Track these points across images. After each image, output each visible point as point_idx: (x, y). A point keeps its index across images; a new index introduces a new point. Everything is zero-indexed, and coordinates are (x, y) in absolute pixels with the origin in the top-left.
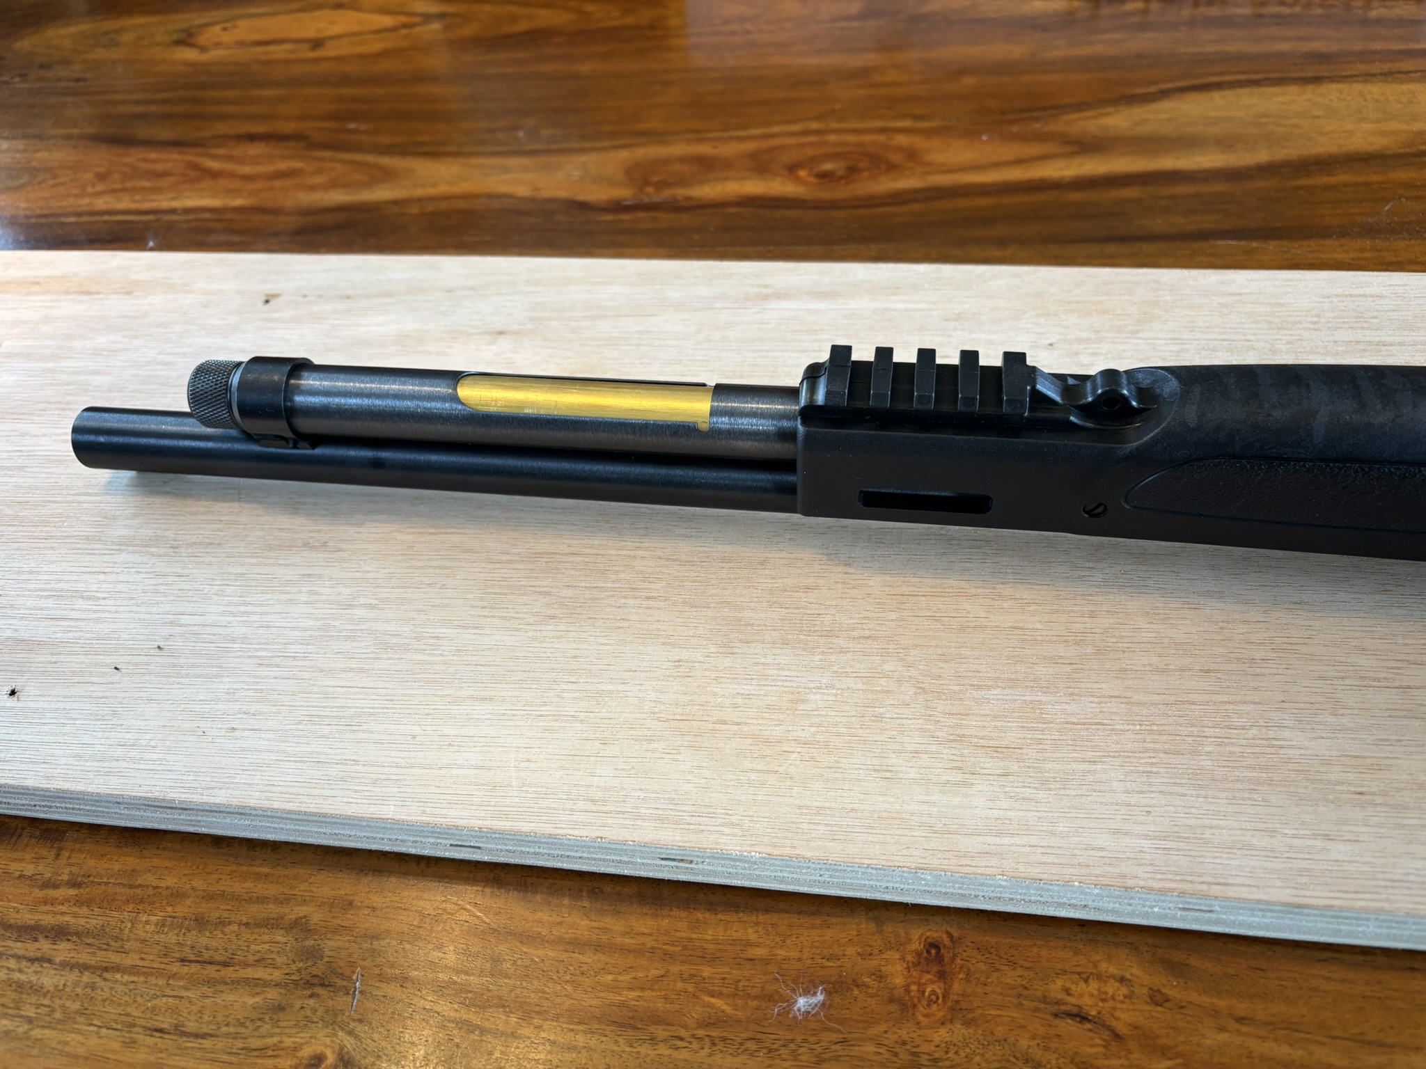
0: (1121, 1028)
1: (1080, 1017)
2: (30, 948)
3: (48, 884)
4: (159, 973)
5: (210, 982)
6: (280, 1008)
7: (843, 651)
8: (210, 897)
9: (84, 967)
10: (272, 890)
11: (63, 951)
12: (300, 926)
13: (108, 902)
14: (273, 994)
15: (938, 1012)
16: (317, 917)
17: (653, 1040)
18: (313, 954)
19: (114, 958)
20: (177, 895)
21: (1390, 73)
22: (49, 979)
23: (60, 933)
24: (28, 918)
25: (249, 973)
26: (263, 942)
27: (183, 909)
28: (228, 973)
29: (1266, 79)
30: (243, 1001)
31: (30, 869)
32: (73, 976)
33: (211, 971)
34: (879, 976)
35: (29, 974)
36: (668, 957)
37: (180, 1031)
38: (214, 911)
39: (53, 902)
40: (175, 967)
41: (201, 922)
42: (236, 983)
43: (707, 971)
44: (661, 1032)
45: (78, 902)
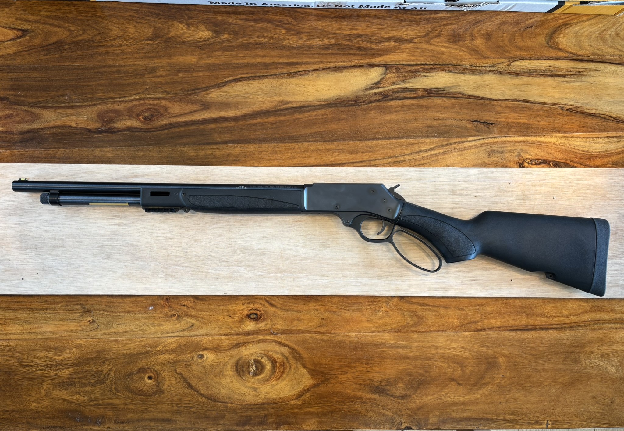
0: (189, 306)
1: (184, 306)
2: (43, 311)
3: (41, 302)
4: (64, 313)
5: (71, 313)
6: (82, 315)
7: (151, 262)
8: (67, 302)
9: (52, 313)
10: (75, 300)
11: (48, 311)
12: (81, 304)
13: (51, 304)
14: (81, 313)
15: (167, 307)
16: (83, 303)
17: (132, 314)
18: (84, 308)
19: (57, 311)
20: (62, 302)
21: (279, 74)
22: (48, 315)
23: (46, 309)
24: (40, 308)
25: (76, 311)
26: (77, 307)
27: (64, 304)
28: (73, 311)
29: (251, 76)
30: (77, 315)
31: (37, 300)
32: (51, 314)
33: (71, 312)
34: (160, 303)
35: (45, 315)
36: (133, 303)
37: (70, 320)
38: (68, 304)
39: (43, 305)
40: (66, 312)
41: (67, 305)
42: (75, 313)
43: (138, 305)
44: (133, 313)
45: (47, 304)
